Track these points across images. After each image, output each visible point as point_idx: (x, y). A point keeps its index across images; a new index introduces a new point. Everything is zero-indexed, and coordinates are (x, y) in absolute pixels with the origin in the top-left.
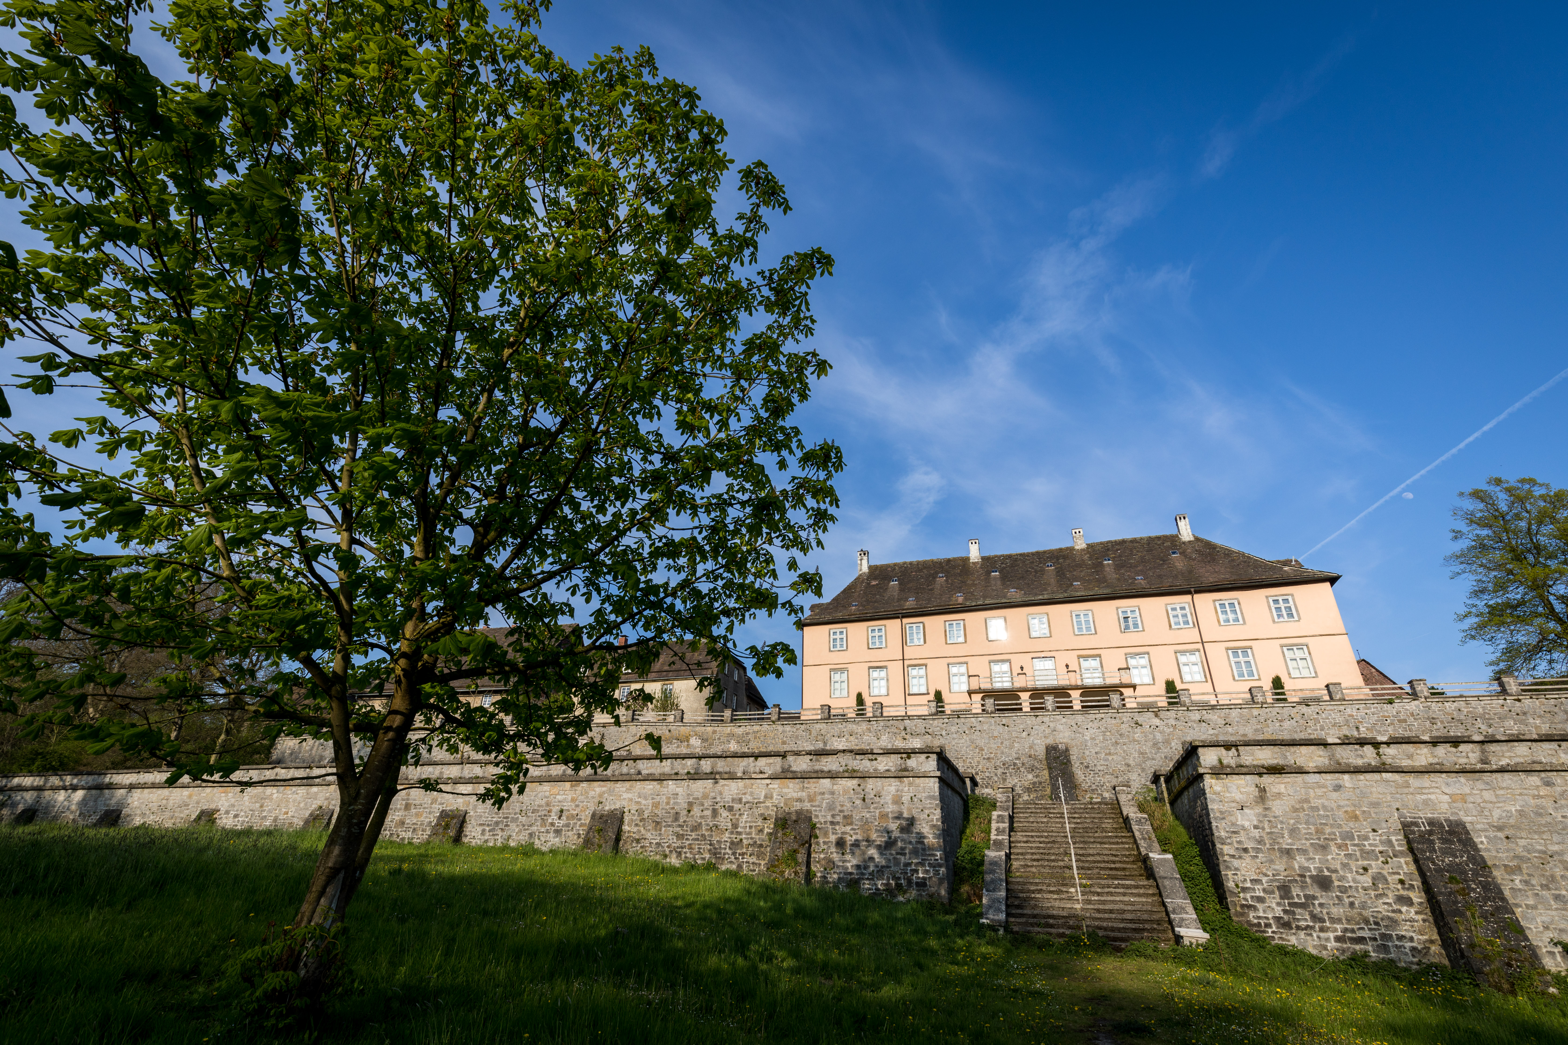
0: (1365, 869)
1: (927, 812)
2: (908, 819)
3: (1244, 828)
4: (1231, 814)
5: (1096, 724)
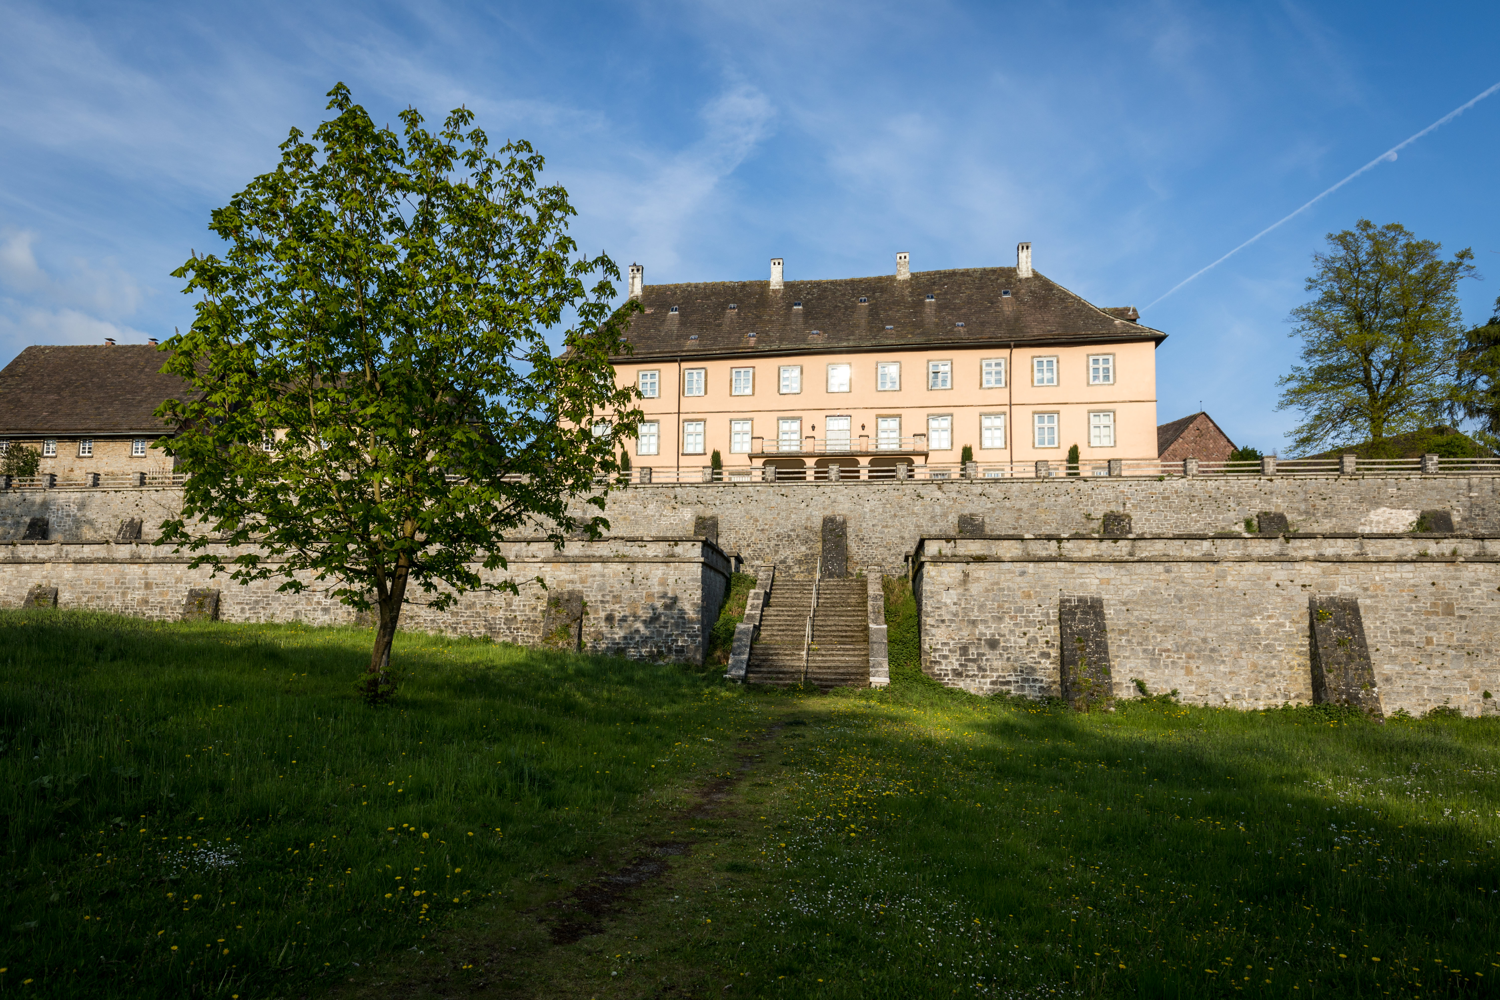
0: (1025, 634)
1: (689, 592)
2: (671, 598)
3: (946, 605)
4: (938, 593)
5: (878, 495)
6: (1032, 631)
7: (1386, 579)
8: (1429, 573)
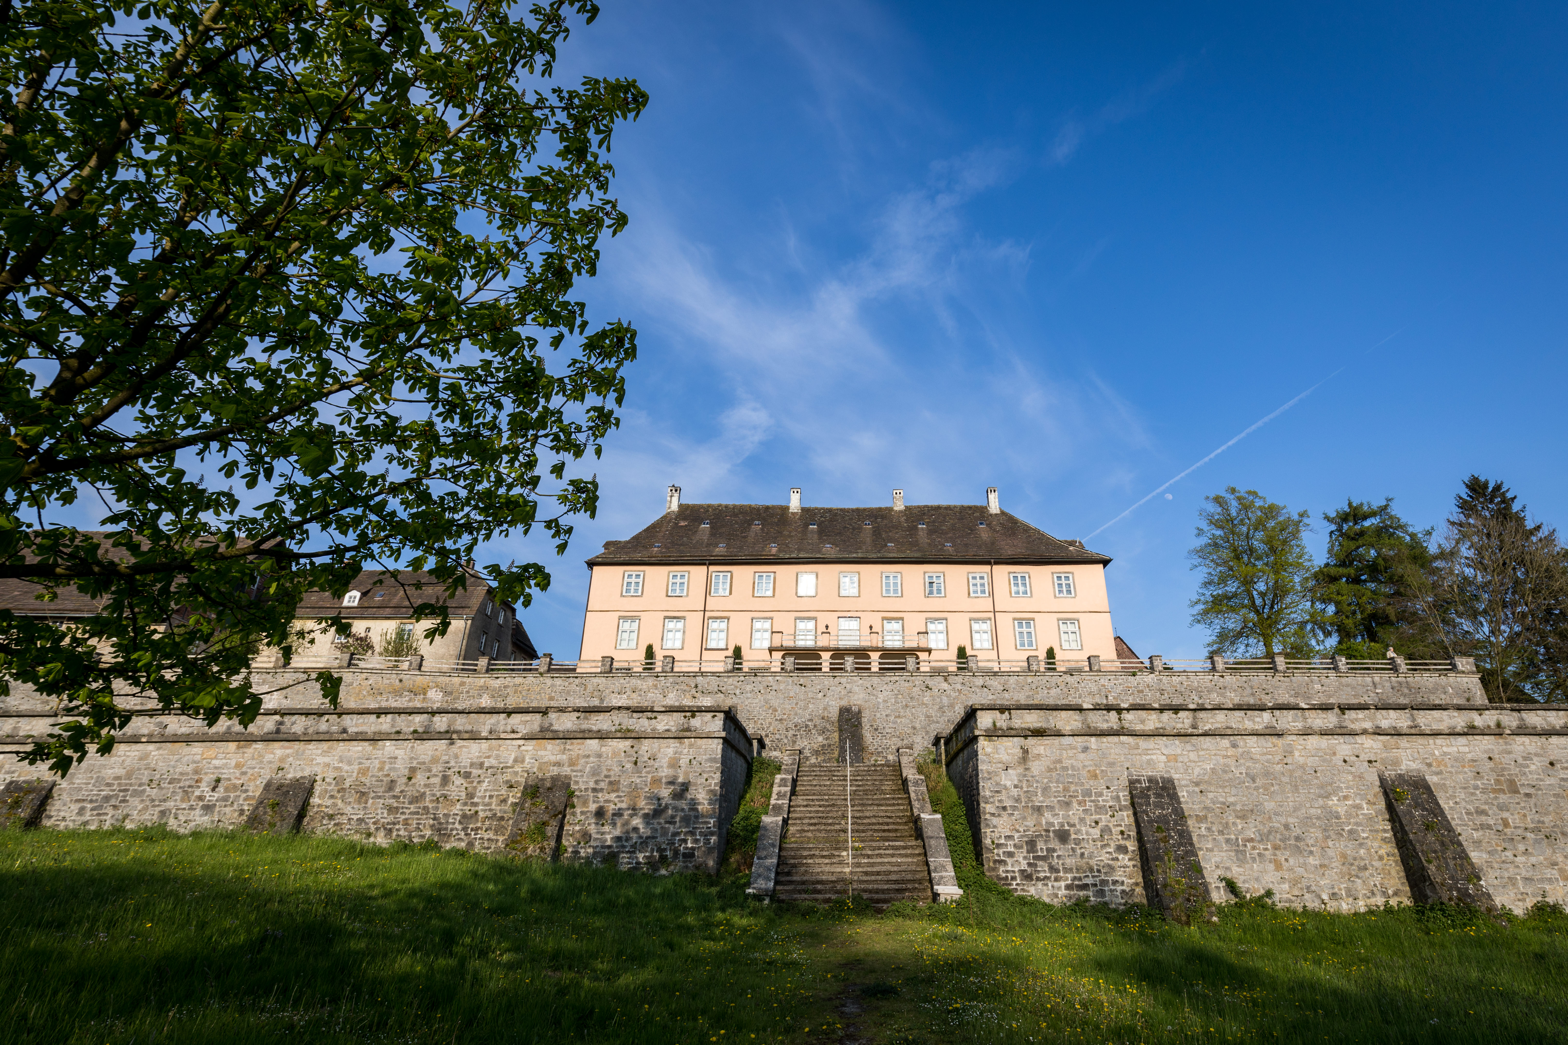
0: (1097, 823)
1: (705, 776)
2: (683, 784)
3: (1006, 788)
4: (996, 774)
5: (890, 686)
6: (1104, 819)
7: (1445, 754)
8: (1483, 747)
